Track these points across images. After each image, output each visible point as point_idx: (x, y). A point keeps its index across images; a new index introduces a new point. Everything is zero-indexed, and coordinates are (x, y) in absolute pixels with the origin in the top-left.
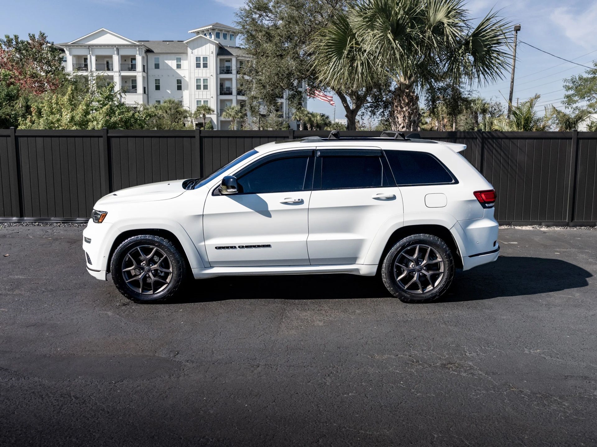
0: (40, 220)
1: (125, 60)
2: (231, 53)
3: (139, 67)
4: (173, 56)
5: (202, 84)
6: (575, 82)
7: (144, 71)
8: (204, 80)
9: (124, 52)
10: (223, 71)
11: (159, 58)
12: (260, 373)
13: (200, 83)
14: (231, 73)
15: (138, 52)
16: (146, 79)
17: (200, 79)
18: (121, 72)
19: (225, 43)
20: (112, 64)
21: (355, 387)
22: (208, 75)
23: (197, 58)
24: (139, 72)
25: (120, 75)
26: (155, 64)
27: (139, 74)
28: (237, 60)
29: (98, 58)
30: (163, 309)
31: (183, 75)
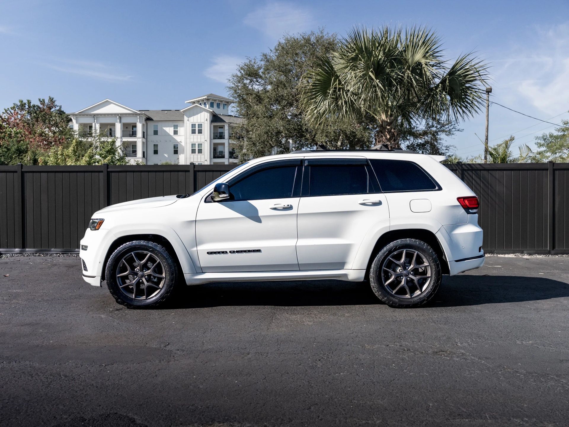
0: (40, 252)
1: (127, 128)
2: (224, 120)
3: (139, 133)
4: (170, 123)
5: (197, 149)
6: (546, 139)
7: (144, 137)
8: (199, 144)
9: (126, 120)
10: (217, 136)
11: (157, 126)
12: (250, 359)
13: (195, 147)
14: (224, 138)
15: (139, 120)
16: (145, 145)
17: (195, 144)
18: (122, 138)
19: (219, 112)
20: (115, 131)
21: (346, 369)
22: (203, 140)
23: (192, 125)
24: (140, 138)
25: (121, 141)
26: (154, 131)
27: (139, 140)
28: (229, 126)
29: (102, 126)
30: (155, 313)
31: (179, 141)
